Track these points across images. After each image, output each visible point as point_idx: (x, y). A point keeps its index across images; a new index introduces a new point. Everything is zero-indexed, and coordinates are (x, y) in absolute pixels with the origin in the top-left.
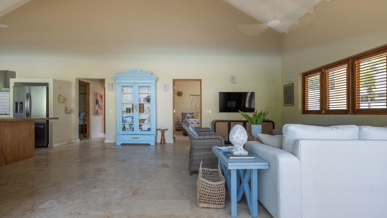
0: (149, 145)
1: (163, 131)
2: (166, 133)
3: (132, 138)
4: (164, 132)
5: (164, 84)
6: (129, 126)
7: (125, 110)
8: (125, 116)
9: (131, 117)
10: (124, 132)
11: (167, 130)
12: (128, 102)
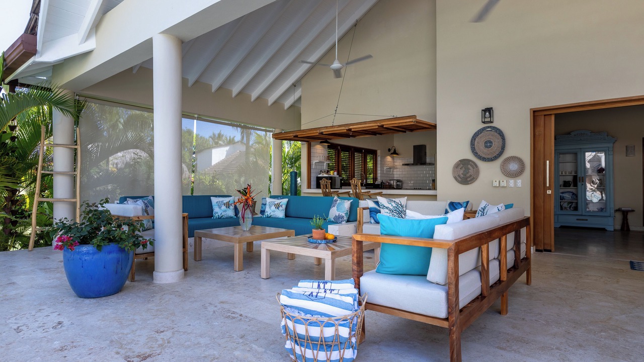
0: (604, 230)
1: (625, 214)
2: (630, 217)
3: (577, 220)
4: (627, 214)
5: (626, 147)
6: (568, 204)
7: (561, 183)
8: (562, 191)
9: (572, 192)
10: (562, 212)
11: (633, 211)
12: (567, 173)
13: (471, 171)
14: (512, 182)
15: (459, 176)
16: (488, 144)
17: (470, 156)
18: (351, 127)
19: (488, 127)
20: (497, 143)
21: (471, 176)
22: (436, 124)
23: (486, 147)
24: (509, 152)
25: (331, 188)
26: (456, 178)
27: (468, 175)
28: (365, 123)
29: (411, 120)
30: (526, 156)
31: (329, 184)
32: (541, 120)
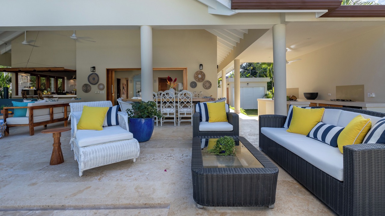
13: (88, 88)
14: (101, 92)
15: (84, 90)
16: (94, 79)
17: (88, 83)
18: (35, 69)
19: (94, 73)
20: (96, 79)
21: (88, 90)
22: (76, 70)
23: (93, 80)
24: (100, 82)
25: (27, 95)
26: (83, 90)
27: (87, 89)
28: (42, 68)
29: (62, 69)
30: (105, 83)
31: (26, 93)
32: (110, 72)
